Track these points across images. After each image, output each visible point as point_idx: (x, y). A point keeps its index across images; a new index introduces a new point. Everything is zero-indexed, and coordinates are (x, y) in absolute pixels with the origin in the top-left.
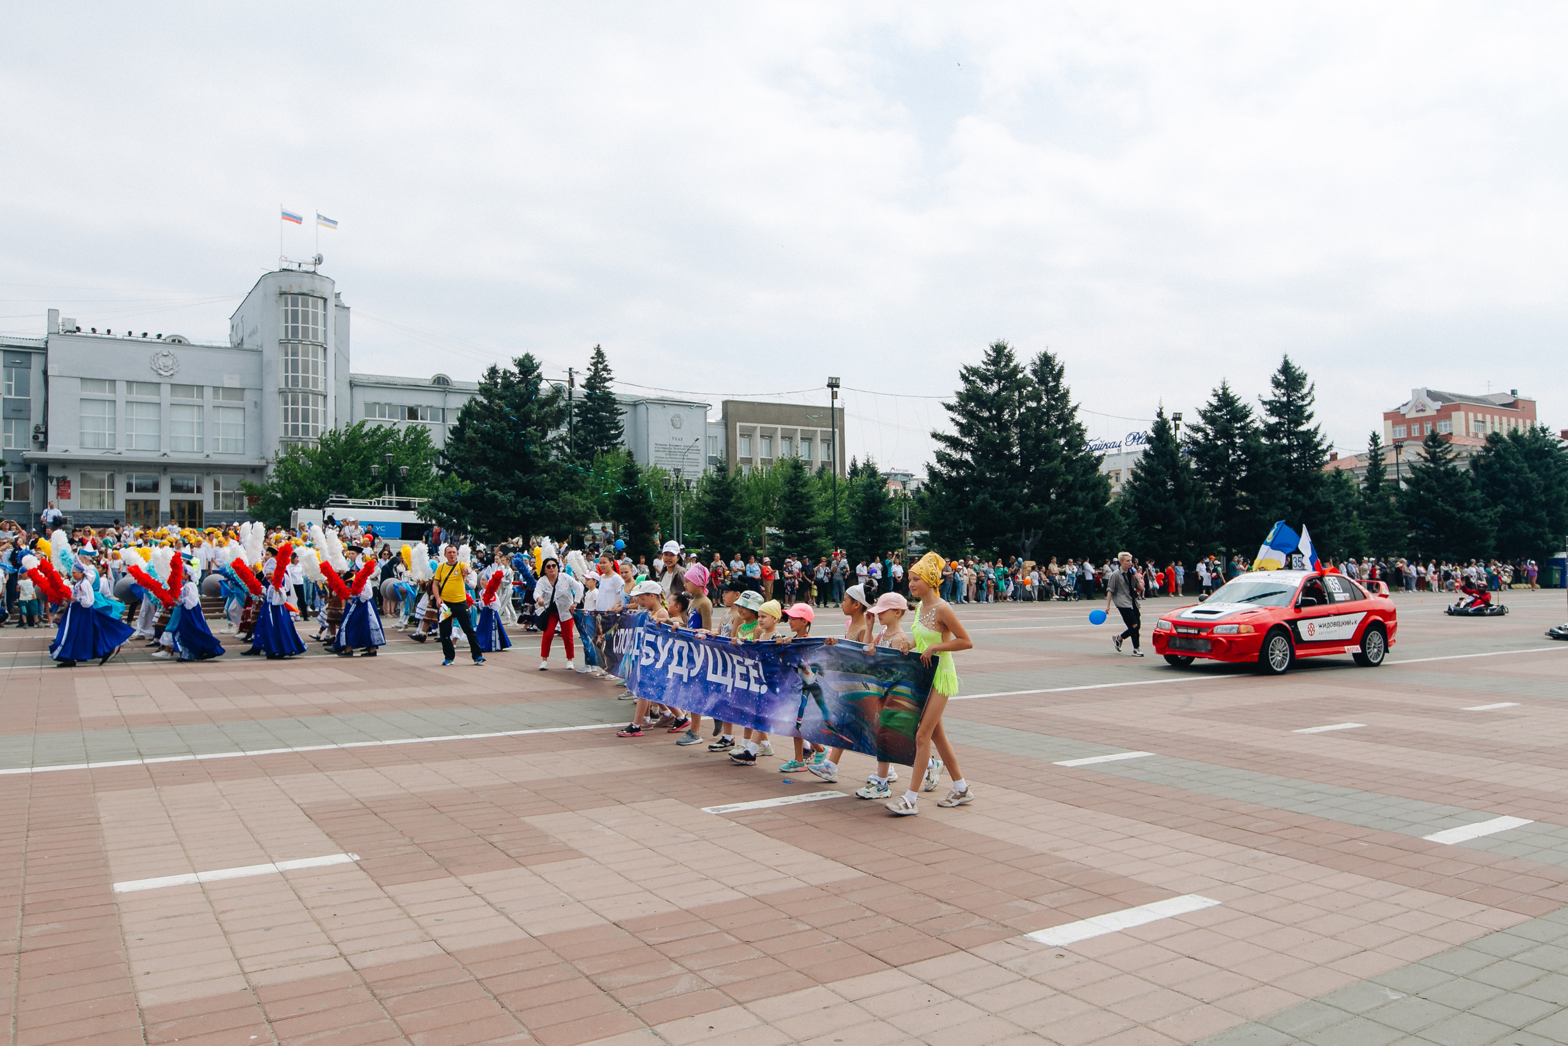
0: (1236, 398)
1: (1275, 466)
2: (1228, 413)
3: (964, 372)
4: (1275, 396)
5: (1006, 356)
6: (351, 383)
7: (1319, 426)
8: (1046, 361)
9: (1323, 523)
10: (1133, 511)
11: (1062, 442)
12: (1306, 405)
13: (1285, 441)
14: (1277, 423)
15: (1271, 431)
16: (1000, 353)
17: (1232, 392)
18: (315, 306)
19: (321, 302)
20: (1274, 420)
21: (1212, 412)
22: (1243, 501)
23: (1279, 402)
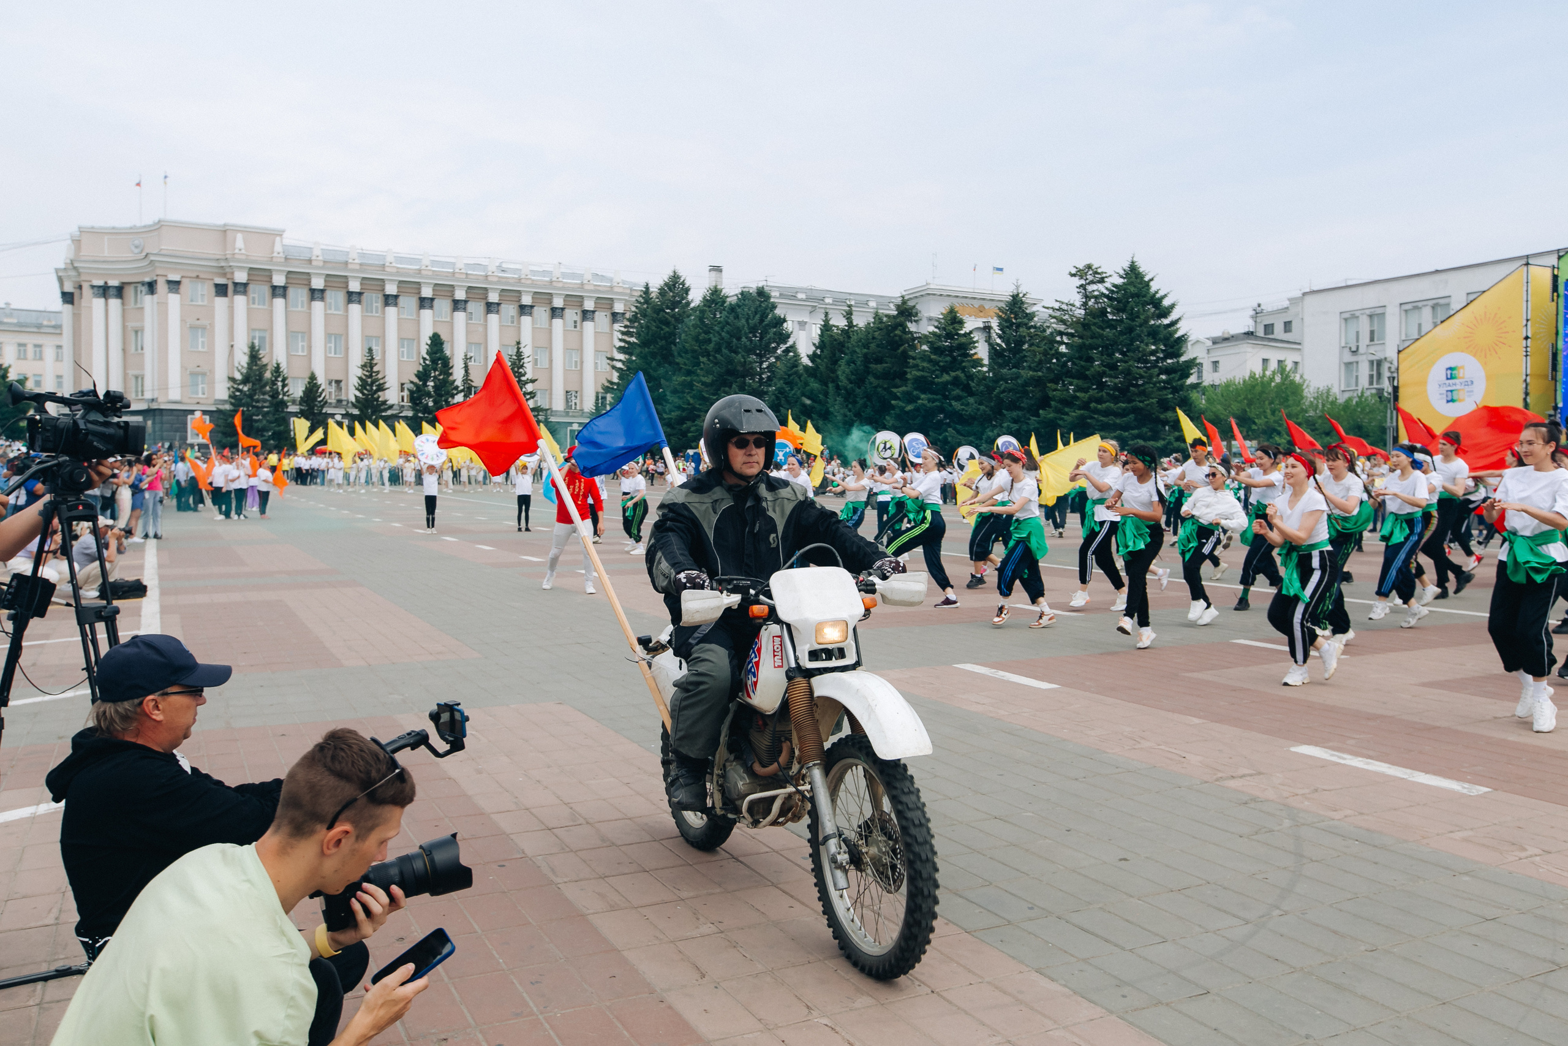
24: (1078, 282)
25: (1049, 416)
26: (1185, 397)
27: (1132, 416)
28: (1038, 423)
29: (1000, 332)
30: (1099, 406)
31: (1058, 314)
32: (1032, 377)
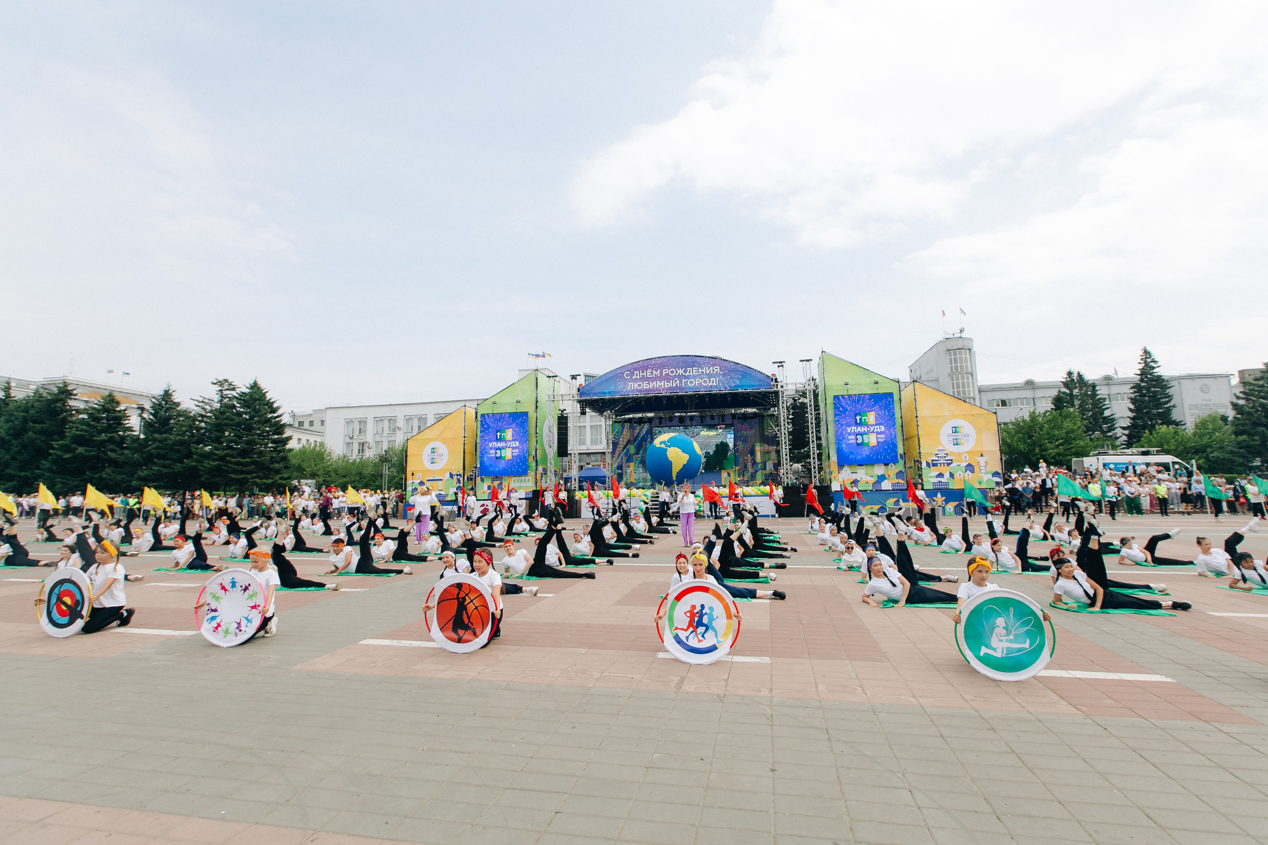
6: (979, 390)
18: (966, 354)
19: (968, 351)
24: (217, 388)
25: (192, 464)
26: (286, 456)
27: (253, 467)
28: (183, 468)
29: (153, 412)
30: (233, 460)
31: (201, 404)
32: (180, 440)
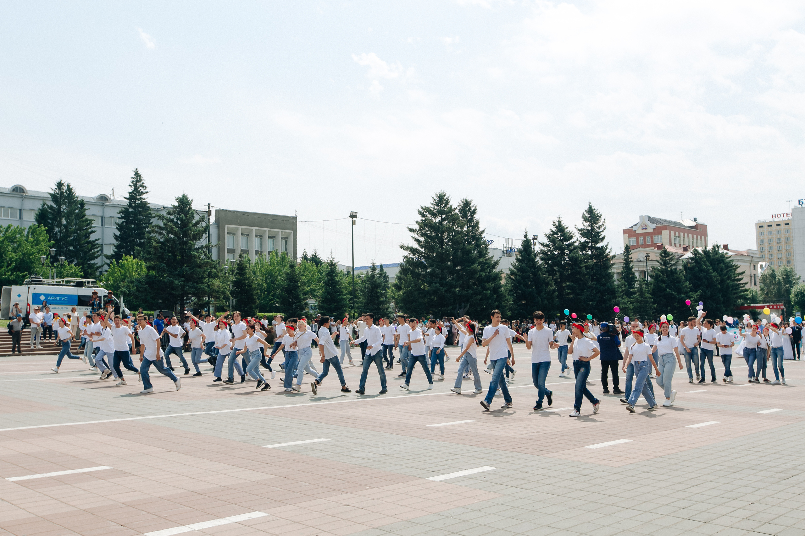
0: (565, 227)
1: (587, 267)
2: (562, 235)
3: (421, 210)
4: (584, 226)
5: (445, 200)
7: (608, 244)
8: (467, 204)
9: (610, 300)
10: (513, 293)
11: (476, 252)
12: (601, 232)
13: (590, 253)
14: (585, 242)
15: (583, 246)
16: (441, 199)
17: (563, 223)
20: (583, 240)
21: (552, 235)
22: (568, 287)
23: (587, 230)
